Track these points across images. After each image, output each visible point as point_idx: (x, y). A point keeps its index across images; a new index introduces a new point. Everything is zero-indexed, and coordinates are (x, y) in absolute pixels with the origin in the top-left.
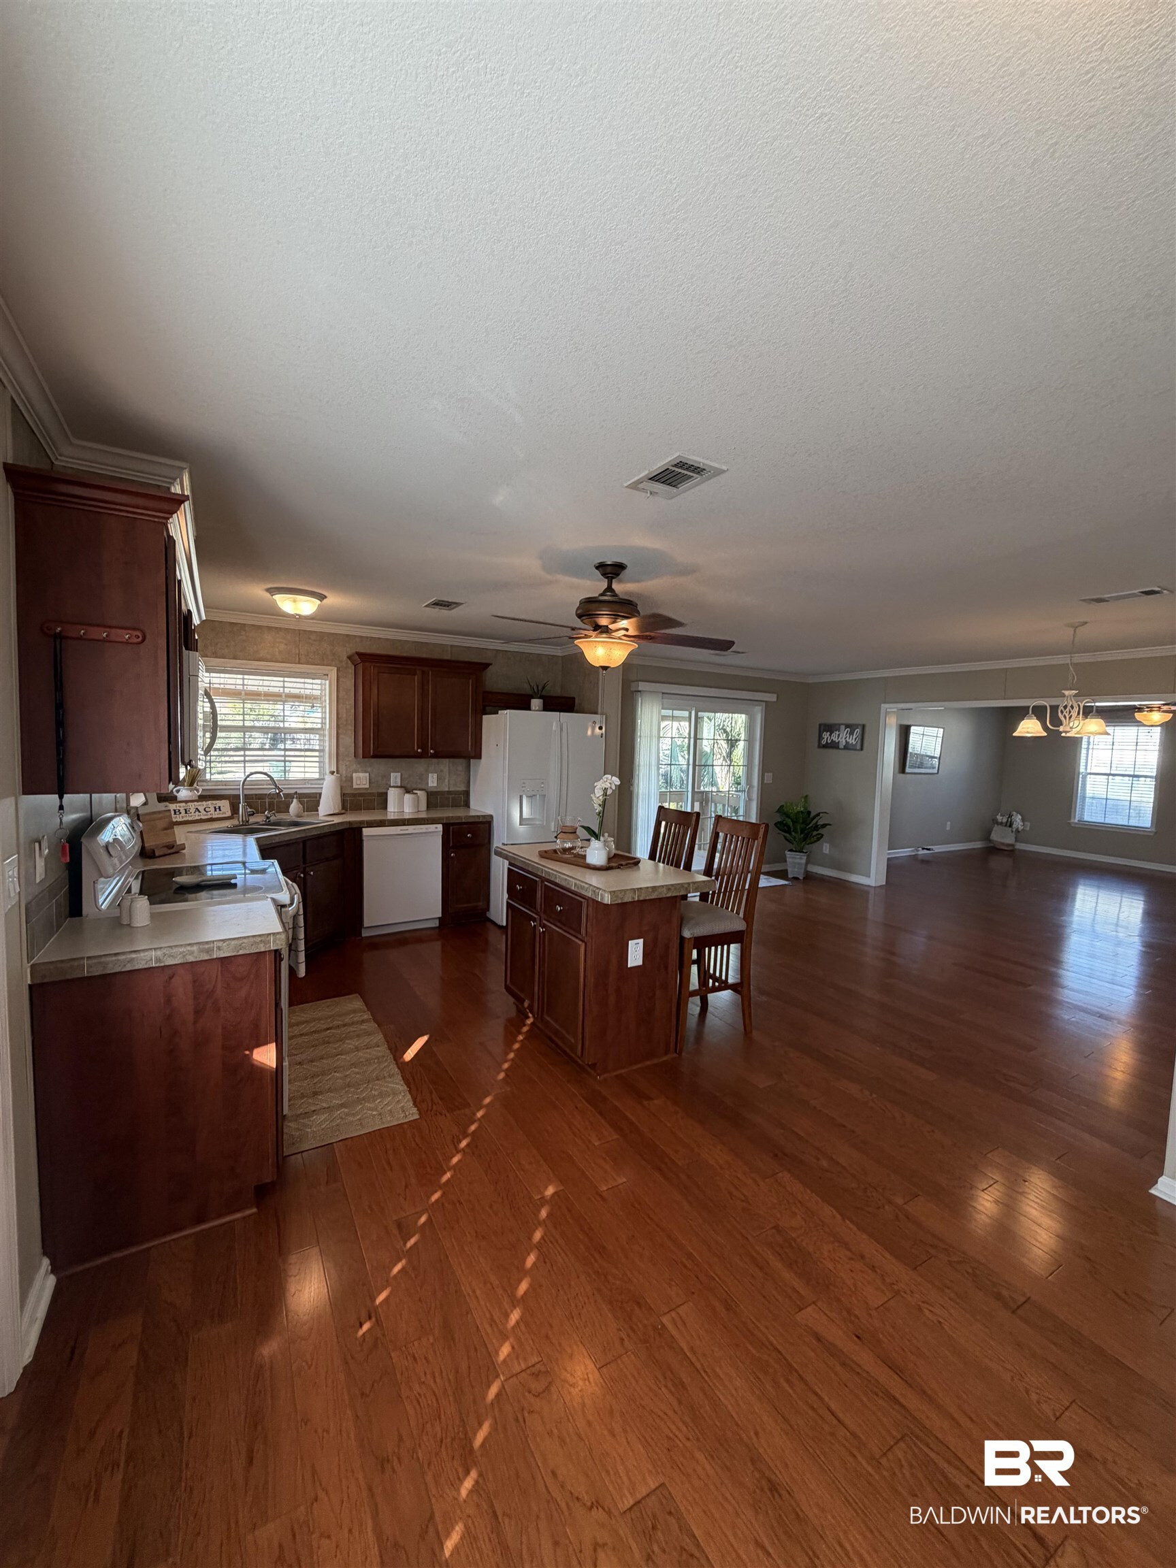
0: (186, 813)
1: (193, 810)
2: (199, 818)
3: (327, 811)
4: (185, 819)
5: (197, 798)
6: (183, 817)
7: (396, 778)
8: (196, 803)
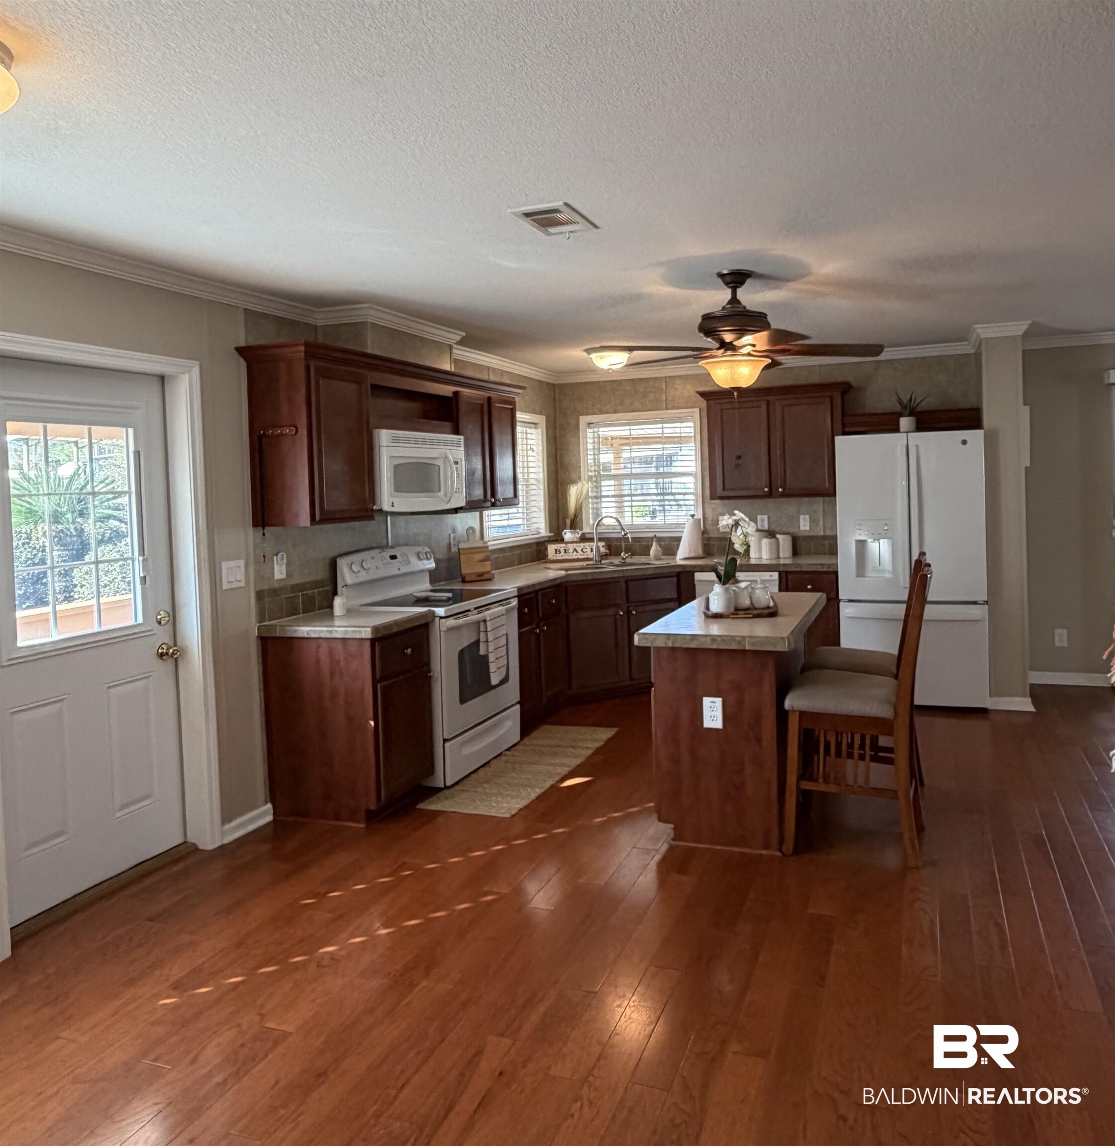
0: (565, 552)
1: (571, 550)
2: (576, 557)
3: (683, 555)
4: (564, 558)
5: (578, 540)
6: (562, 556)
7: (763, 520)
8: (575, 544)
